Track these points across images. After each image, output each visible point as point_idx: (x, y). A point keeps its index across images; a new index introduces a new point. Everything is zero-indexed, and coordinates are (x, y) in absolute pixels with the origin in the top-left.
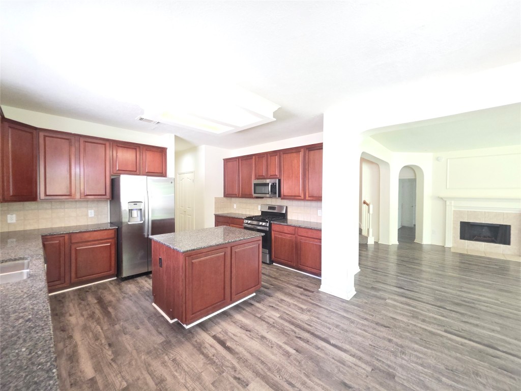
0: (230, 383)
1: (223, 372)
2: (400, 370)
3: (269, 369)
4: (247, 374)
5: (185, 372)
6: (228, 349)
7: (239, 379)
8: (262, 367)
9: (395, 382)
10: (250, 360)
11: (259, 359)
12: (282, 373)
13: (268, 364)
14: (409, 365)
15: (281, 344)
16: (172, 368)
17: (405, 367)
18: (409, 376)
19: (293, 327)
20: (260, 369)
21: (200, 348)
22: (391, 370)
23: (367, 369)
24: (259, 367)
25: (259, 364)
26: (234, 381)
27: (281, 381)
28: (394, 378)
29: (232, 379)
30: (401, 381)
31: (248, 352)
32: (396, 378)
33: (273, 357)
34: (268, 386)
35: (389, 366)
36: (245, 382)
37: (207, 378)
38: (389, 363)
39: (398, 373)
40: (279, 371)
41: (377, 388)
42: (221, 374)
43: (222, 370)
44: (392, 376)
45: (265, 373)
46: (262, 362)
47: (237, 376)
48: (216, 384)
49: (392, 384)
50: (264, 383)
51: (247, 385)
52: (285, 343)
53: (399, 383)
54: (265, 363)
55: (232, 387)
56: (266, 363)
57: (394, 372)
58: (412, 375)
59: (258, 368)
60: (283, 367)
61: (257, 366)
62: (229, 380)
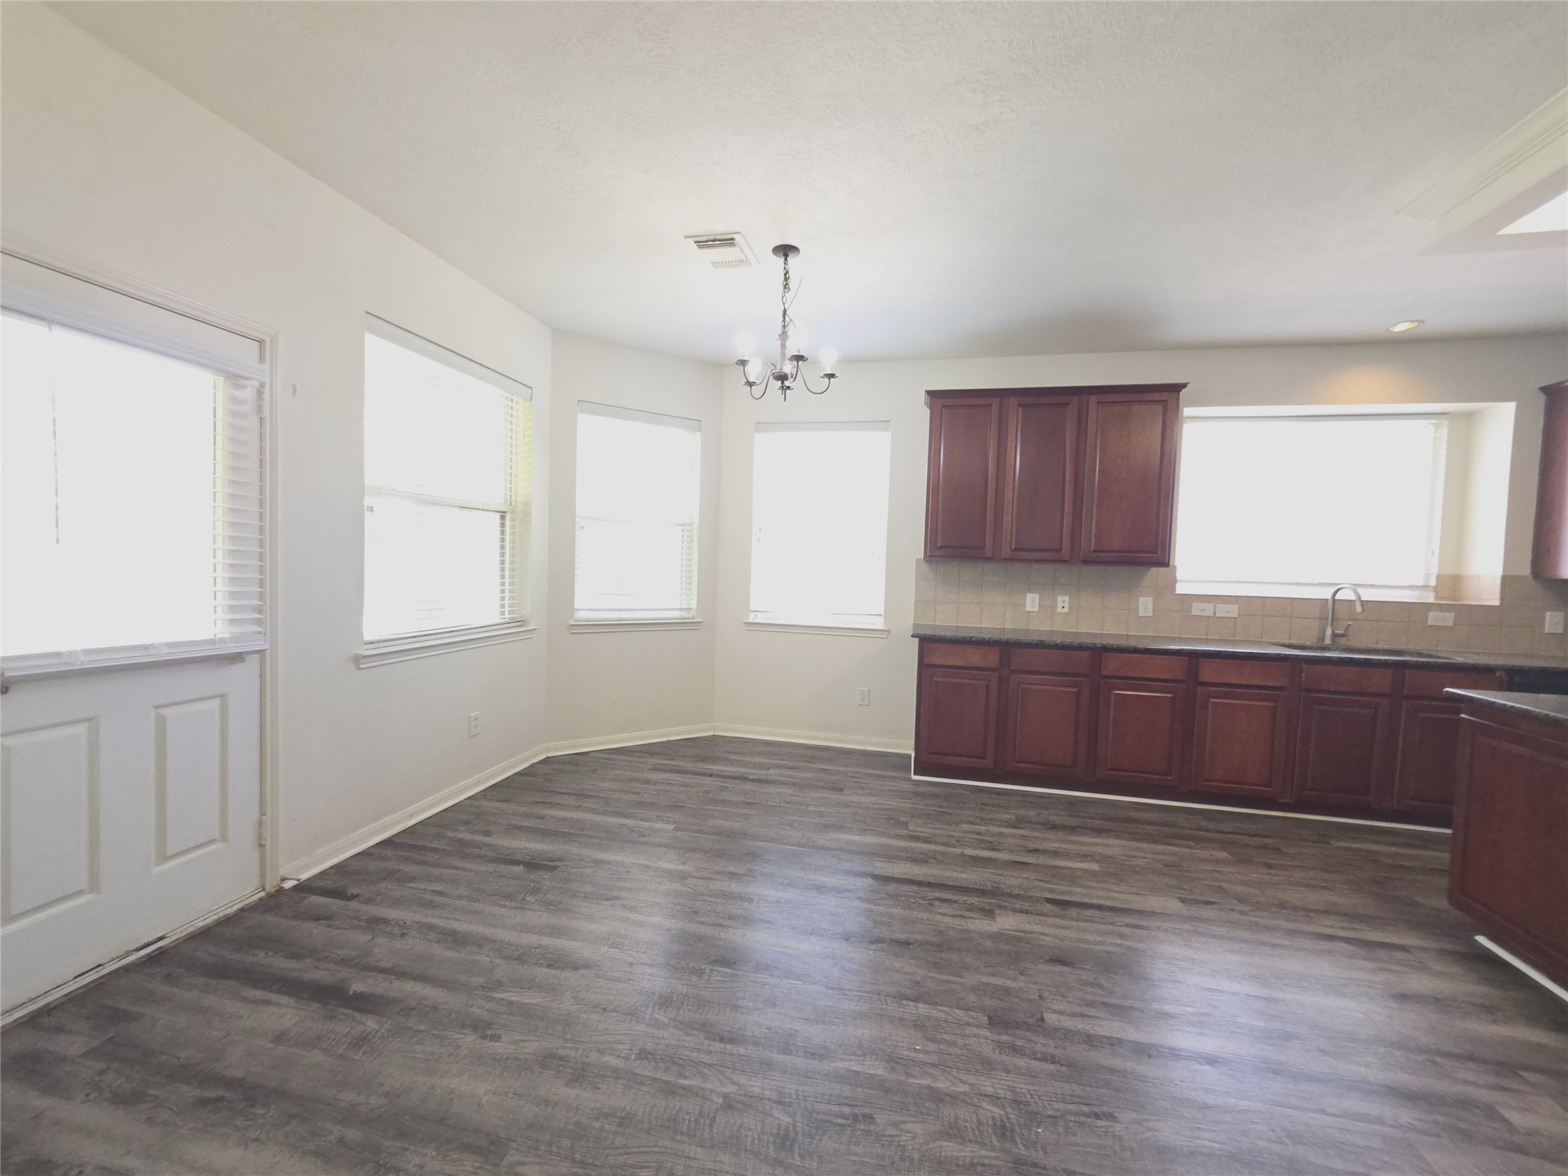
2: (988, 1051)
9: (983, 1010)
14: (972, 1079)
17: (979, 1067)
18: (960, 1042)
22: (1005, 1038)
23: (1055, 1017)
28: (990, 1018)
30: (971, 1017)
32: (985, 1020)
35: (1015, 1050)
38: (1022, 1062)
39: (986, 1038)
41: (1009, 979)
44: (997, 1021)
49: (988, 1002)
53: (973, 1009)
57: (997, 1037)
58: (954, 1044)
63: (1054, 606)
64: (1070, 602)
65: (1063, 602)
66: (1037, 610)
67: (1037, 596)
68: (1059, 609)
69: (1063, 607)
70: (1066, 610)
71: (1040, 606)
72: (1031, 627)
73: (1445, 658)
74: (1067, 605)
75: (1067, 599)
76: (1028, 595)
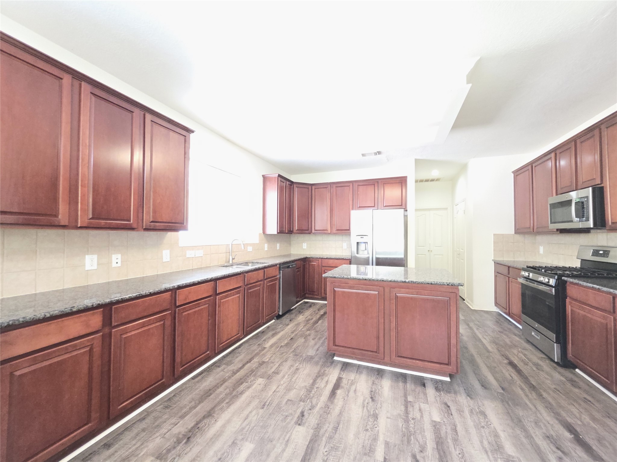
0: (295, 411)
1: (304, 402)
3: (331, 438)
4: (312, 420)
5: (291, 380)
6: (333, 393)
7: (303, 416)
8: (330, 429)
10: (332, 416)
11: (338, 424)
12: (333, 453)
13: (337, 435)
15: (381, 438)
16: (290, 371)
19: (430, 445)
20: (325, 429)
21: (320, 376)
24: (328, 428)
25: (331, 426)
26: (299, 413)
27: (321, 454)
29: (299, 411)
31: (341, 410)
33: (351, 436)
34: (307, 443)
36: (302, 422)
37: (292, 395)
40: (335, 448)
42: (301, 401)
43: (306, 400)
45: (323, 436)
46: (336, 429)
47: (305, 413)
48: (289, 402)
50: (309, 439)
51: (299, 425)
52: (387, 444)
54: (336, 431)
55: (291, 414)
56: (338, 432)
59: (325, 427)
60: (343, 452)
61: (327, 425)
62: (297, 409)
63: (110, 262)
64: (122, 258)
65: (116, 259)
66: (96, 268)
67: (95, 257)
68: (114, 265)
69: (117, 263)
70: (119, 265)
71: (98, 264)
72: (91, 283)
73: (263, 263)
74: (119, 261)
75: (119, 256)
76: (87, 256)
